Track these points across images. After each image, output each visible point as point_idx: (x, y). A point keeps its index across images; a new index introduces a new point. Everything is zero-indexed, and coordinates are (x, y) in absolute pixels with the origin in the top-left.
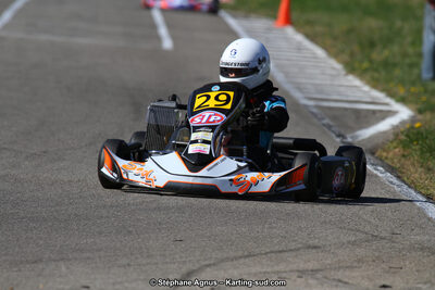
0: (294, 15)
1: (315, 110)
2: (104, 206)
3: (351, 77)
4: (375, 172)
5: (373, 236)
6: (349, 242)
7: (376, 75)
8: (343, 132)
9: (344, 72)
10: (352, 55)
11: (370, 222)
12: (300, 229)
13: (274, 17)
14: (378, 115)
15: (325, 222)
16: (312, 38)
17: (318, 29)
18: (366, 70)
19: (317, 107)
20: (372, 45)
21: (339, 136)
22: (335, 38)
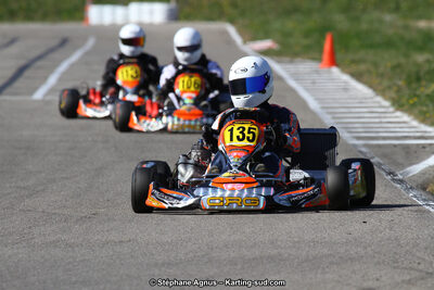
0: (339, 56)
1: (364, 150)
2: (156, 265)
3: (399, 114)
4: (427, 207)
5: (428, 273)
6: (403, 281)
7: (425, 109)
8: (393, 169)
9: (391, 109)
10: (399, 90)
11: (424, 259)
12: (354, 272)
13: (319, 60)
14: (428, 149)
15: (379, 263)
16: (358, 76)
17: (362, 67)
18: (414, 105)
19: (365, 145)
20: (418, 79)
21: (390, 173)
22: (382, 76)
